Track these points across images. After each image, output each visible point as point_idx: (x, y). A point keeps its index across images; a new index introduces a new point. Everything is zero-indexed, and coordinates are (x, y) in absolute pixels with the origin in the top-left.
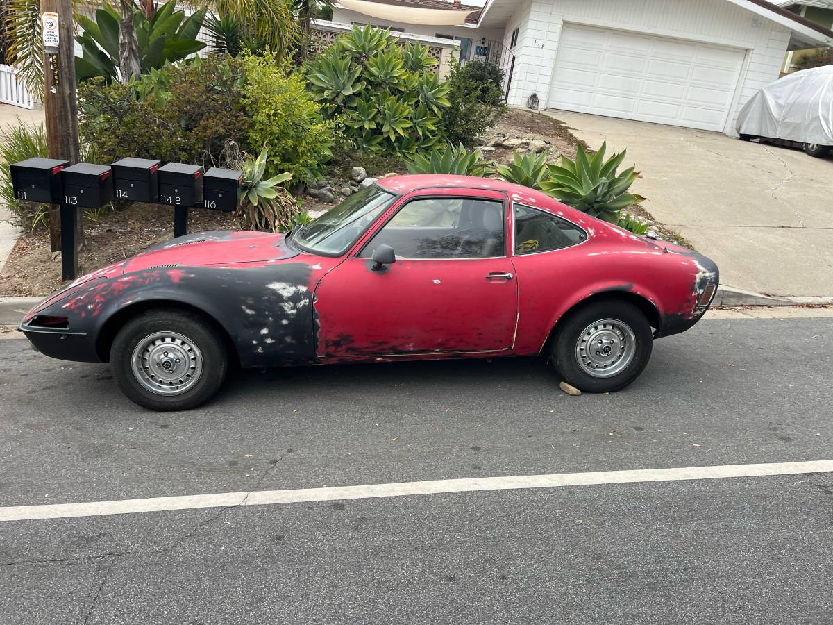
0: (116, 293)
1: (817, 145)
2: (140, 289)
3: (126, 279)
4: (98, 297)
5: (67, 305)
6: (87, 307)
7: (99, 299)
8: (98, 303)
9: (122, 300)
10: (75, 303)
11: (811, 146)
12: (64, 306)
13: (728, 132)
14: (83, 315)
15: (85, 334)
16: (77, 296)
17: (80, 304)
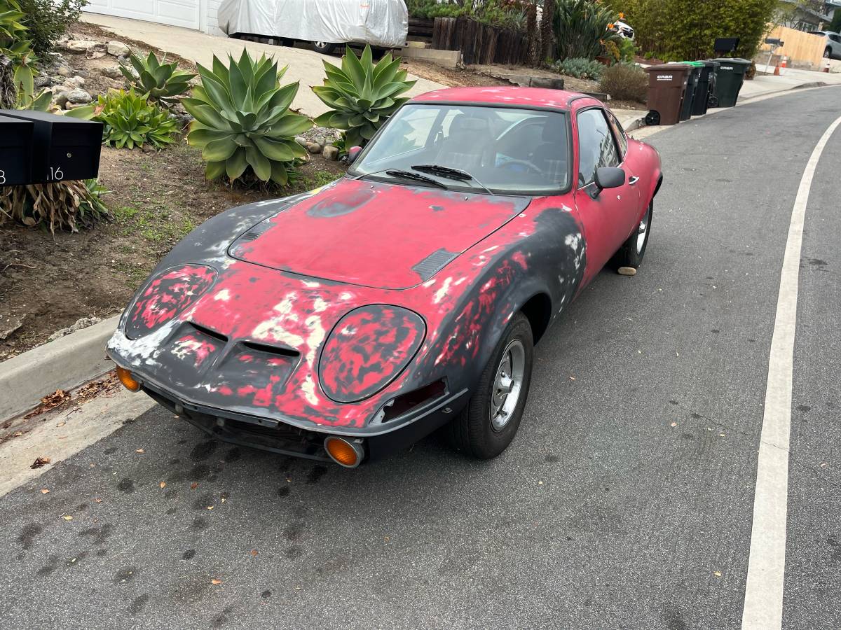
0: (488, 310)
1: (325, 43)
2: (507, 294)
3: (488, 285)
4: (472, 326)
5: (441, 357)
6: (465, 347)
7: (474, 328)
8: (475, 335)
9: (499, 318)
10: (450, 349)
11: (318, 43)
12: (437, 361)
13: (205, 28)
14: (463, 361)
15: (466, 390)
16: (447, 337)
17: (456, 347)
